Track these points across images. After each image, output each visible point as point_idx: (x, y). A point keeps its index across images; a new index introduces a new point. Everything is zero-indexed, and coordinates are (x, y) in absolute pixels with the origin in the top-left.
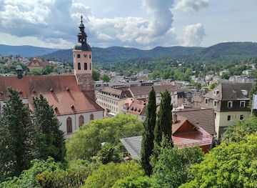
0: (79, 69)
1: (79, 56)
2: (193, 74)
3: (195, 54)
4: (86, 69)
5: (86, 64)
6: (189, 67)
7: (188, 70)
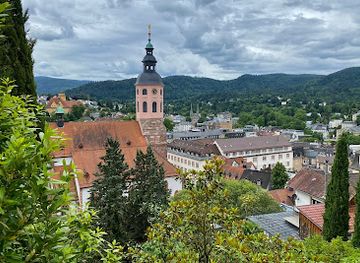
0: (145, 111)
1: (145, 92)
2: (309, 119)
3: (307, 87)
4: (154, 110)
5: (154, 104)
6: (299, 106)
7: (299, 112)
